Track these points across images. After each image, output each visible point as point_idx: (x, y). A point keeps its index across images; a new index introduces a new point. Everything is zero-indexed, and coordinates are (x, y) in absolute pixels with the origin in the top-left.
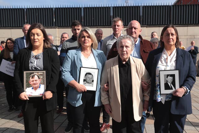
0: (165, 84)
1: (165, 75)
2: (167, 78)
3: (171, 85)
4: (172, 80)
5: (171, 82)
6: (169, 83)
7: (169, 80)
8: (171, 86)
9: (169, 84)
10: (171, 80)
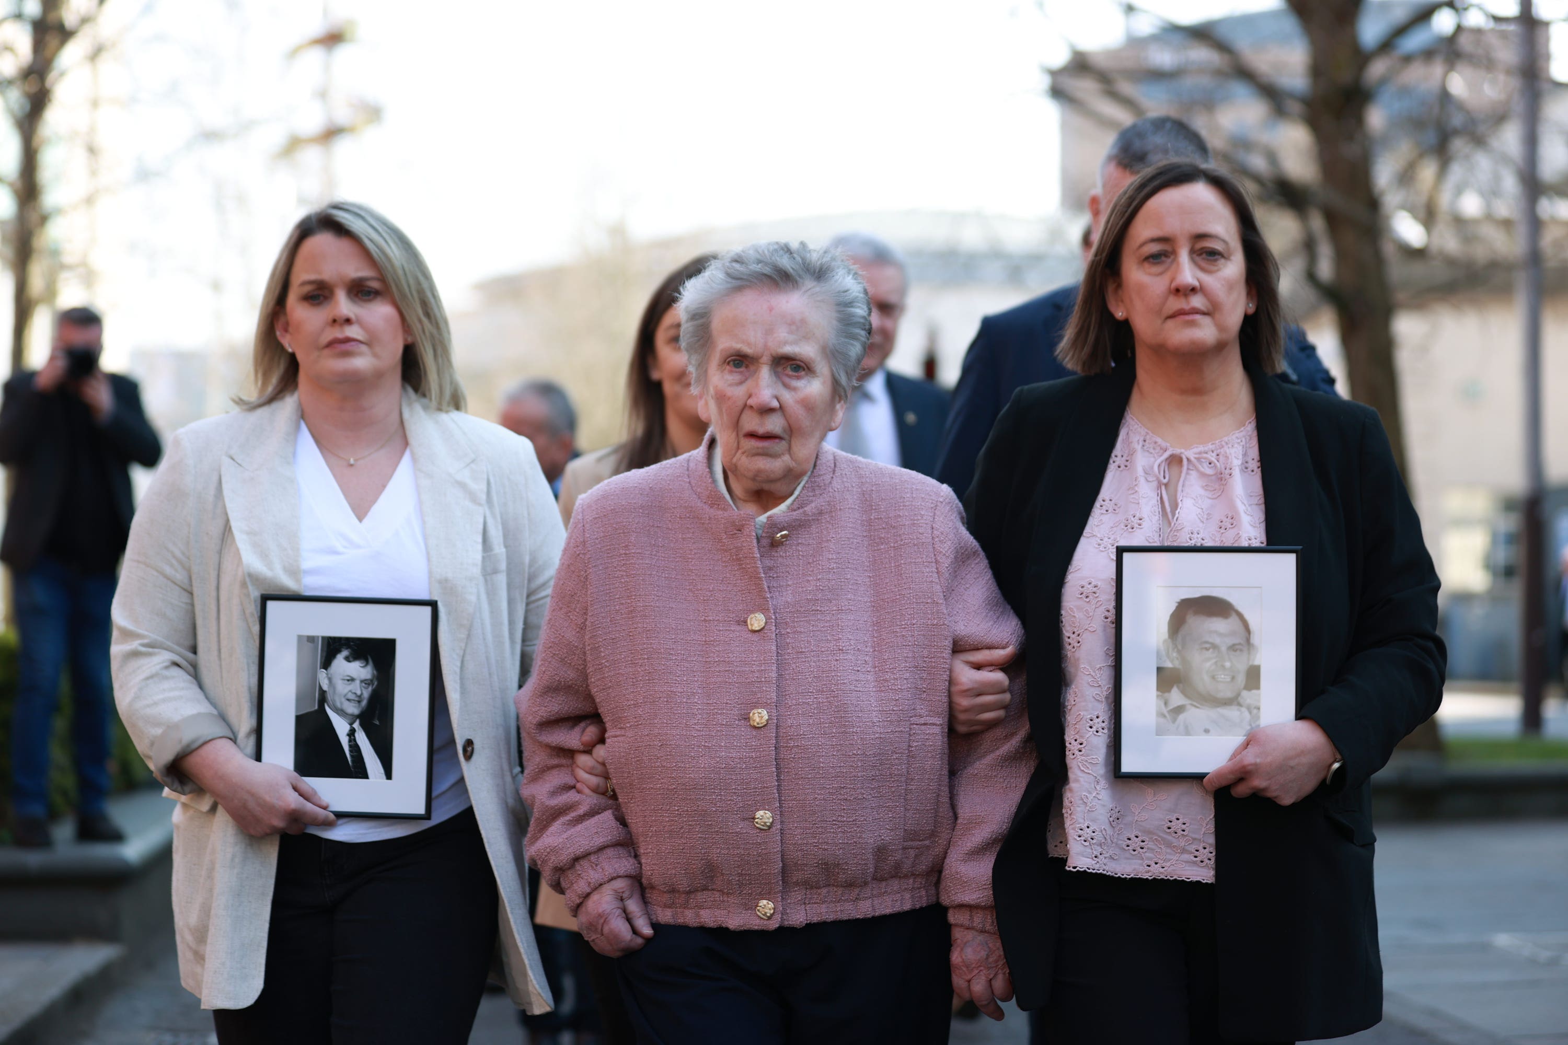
0: (301, 721)
1: (311, 639)
2: (326, 664)
3: (352, 733)
4: (366, 694)
5: (353, 709)
6: (341, 712)
7: (342, 688)
8: (355, 748)
9: (341, 727)
10: (356, 687)
